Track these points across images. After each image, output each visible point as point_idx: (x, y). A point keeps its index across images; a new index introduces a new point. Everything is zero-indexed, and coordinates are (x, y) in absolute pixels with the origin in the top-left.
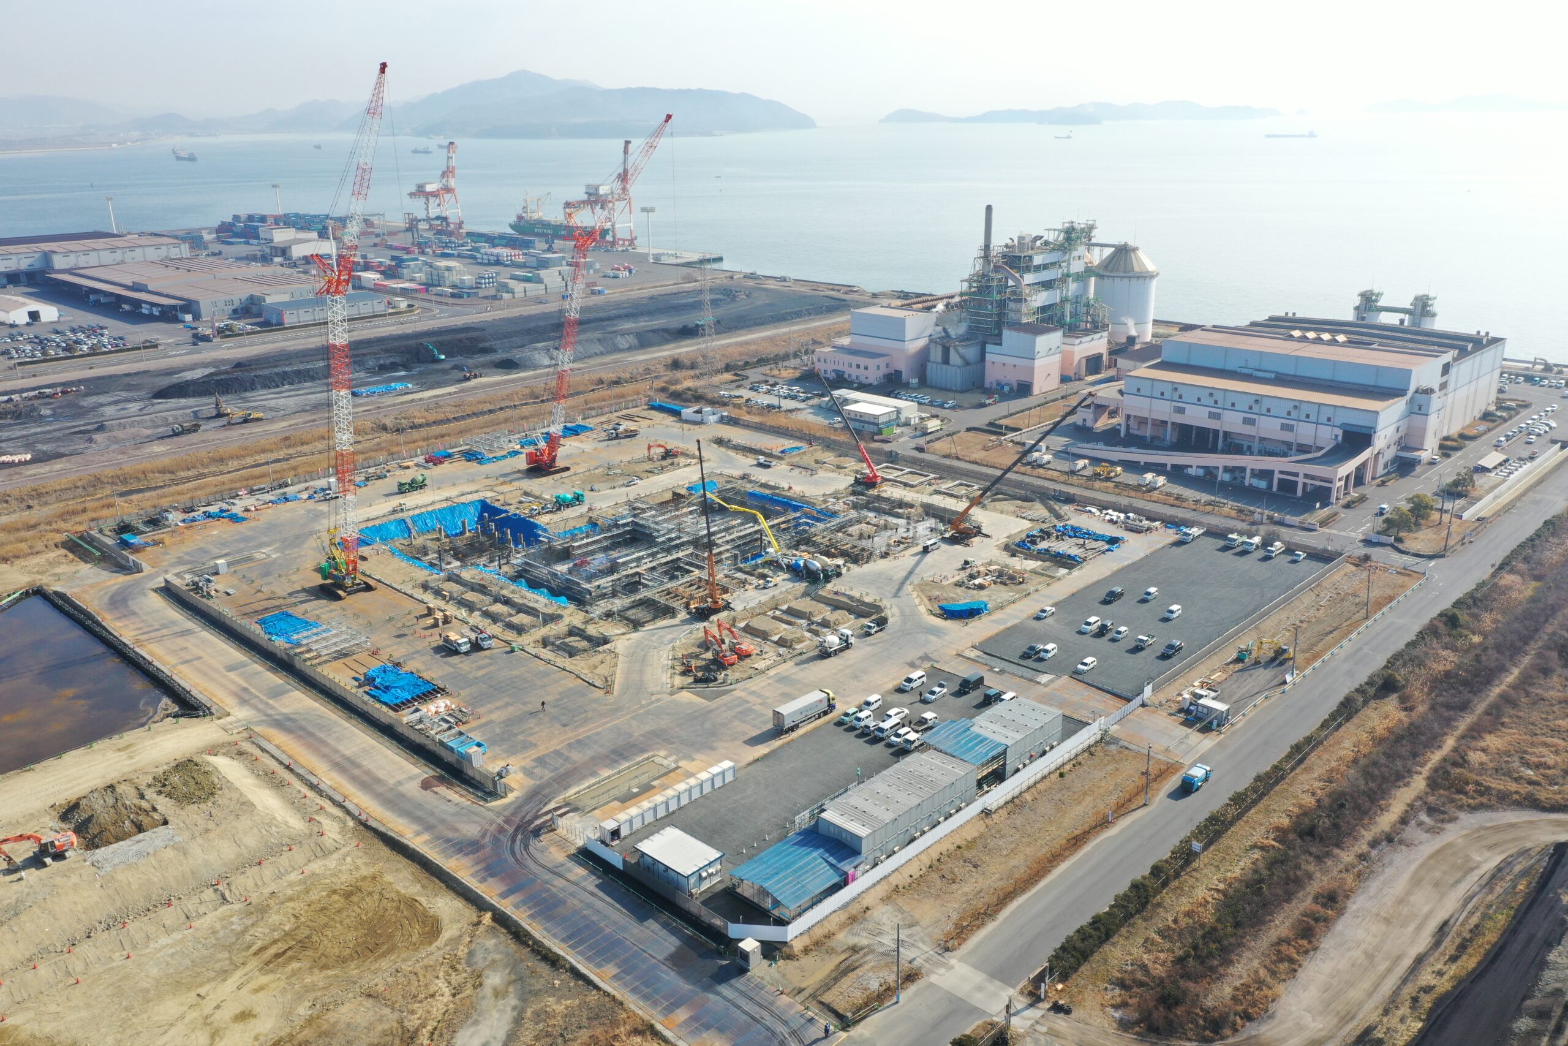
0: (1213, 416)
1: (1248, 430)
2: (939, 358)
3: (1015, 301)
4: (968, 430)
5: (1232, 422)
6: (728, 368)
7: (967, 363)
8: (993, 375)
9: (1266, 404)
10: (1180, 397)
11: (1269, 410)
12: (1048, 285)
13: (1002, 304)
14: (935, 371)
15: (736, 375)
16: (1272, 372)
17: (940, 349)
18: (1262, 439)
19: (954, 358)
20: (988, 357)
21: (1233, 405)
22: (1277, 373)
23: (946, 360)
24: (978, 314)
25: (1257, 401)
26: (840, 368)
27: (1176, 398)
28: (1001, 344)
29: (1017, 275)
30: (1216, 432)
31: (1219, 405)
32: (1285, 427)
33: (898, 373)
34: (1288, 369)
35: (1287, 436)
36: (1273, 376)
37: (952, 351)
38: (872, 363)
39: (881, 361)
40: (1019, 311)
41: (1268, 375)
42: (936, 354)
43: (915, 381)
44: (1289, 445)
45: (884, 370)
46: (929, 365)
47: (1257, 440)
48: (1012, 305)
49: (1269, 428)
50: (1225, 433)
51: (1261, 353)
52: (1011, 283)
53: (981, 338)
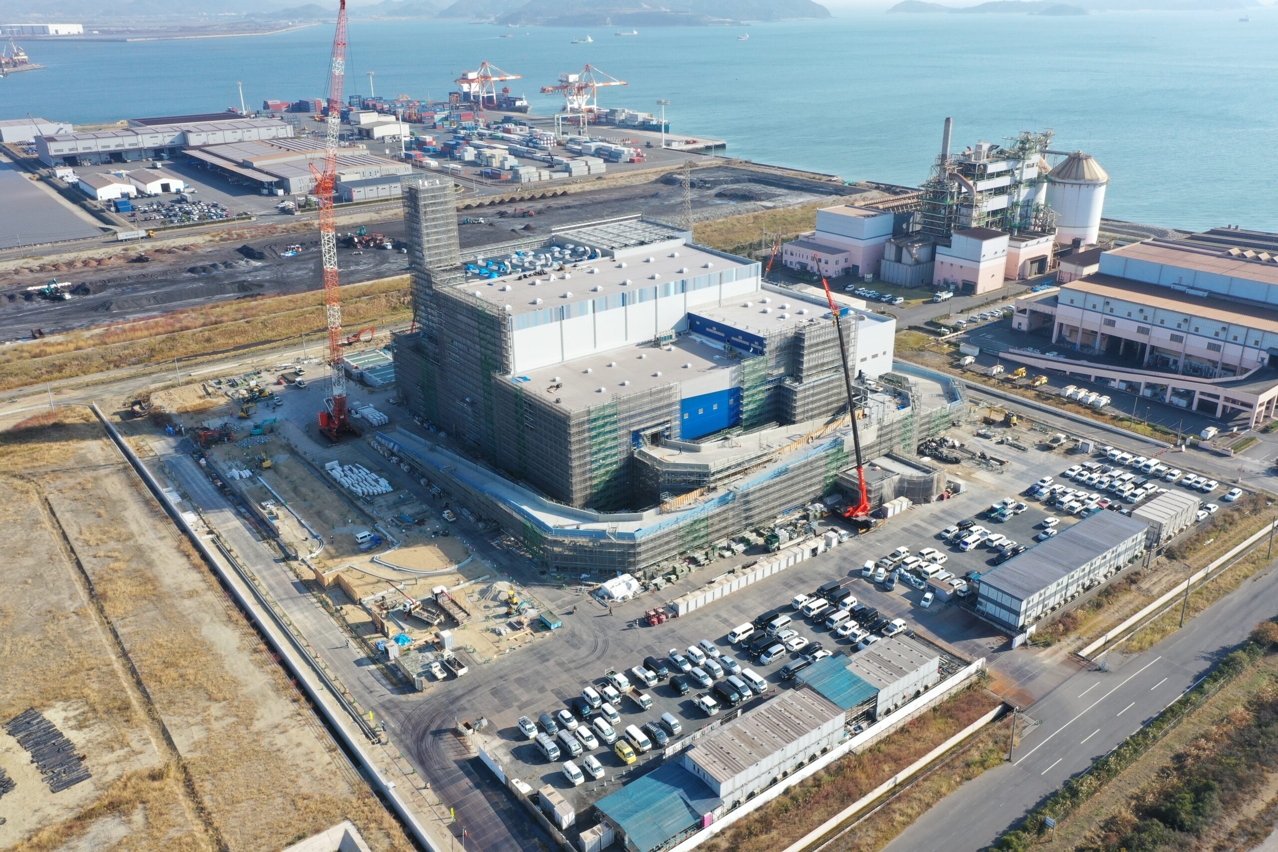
0: (1141, 330)
1: (1175, 346)
2: (892, 256)
3: (966, 206)
4: (910, 328)
5: (1160, 338)
7: (917, 263)
8: (939, 275)
9: (1195, 323)
10: (1112, 310)
11: (1197, 329)
12: (1000, 191)
13: (953, 209)
14: (889, 269)
16: (1205, 291)
17: (894, 248)
18: (1188, 356)
19: (906, 257)
21: (1162, 322)
22: (1211, 292)
23: (899, 260)
24: (932, 217)
25: (1186, 320)
26: (804, 261)
27: (1107, 311)
28: (950, 246)
29: (971, 182)
30: (1144, 346)
31: (1149, 320)
32: (1211, 347)
33: (856, 268)
34: (1222, 289)
35: (1214, 356)
36: (1206, 294)
37: (904, 251)
38: (832, 258)
40: (969, 216)
41: (1200, 293)
42: (890, 252)
43: (869, 276)
44: (1215, 363)
46: (883, 262)
47: (1183, 357)
48: (964, 211)
49: (1196, 346)
50: (1153, 348)
51: (1196, 272)
52: (964, 190)
53: (932, 240)
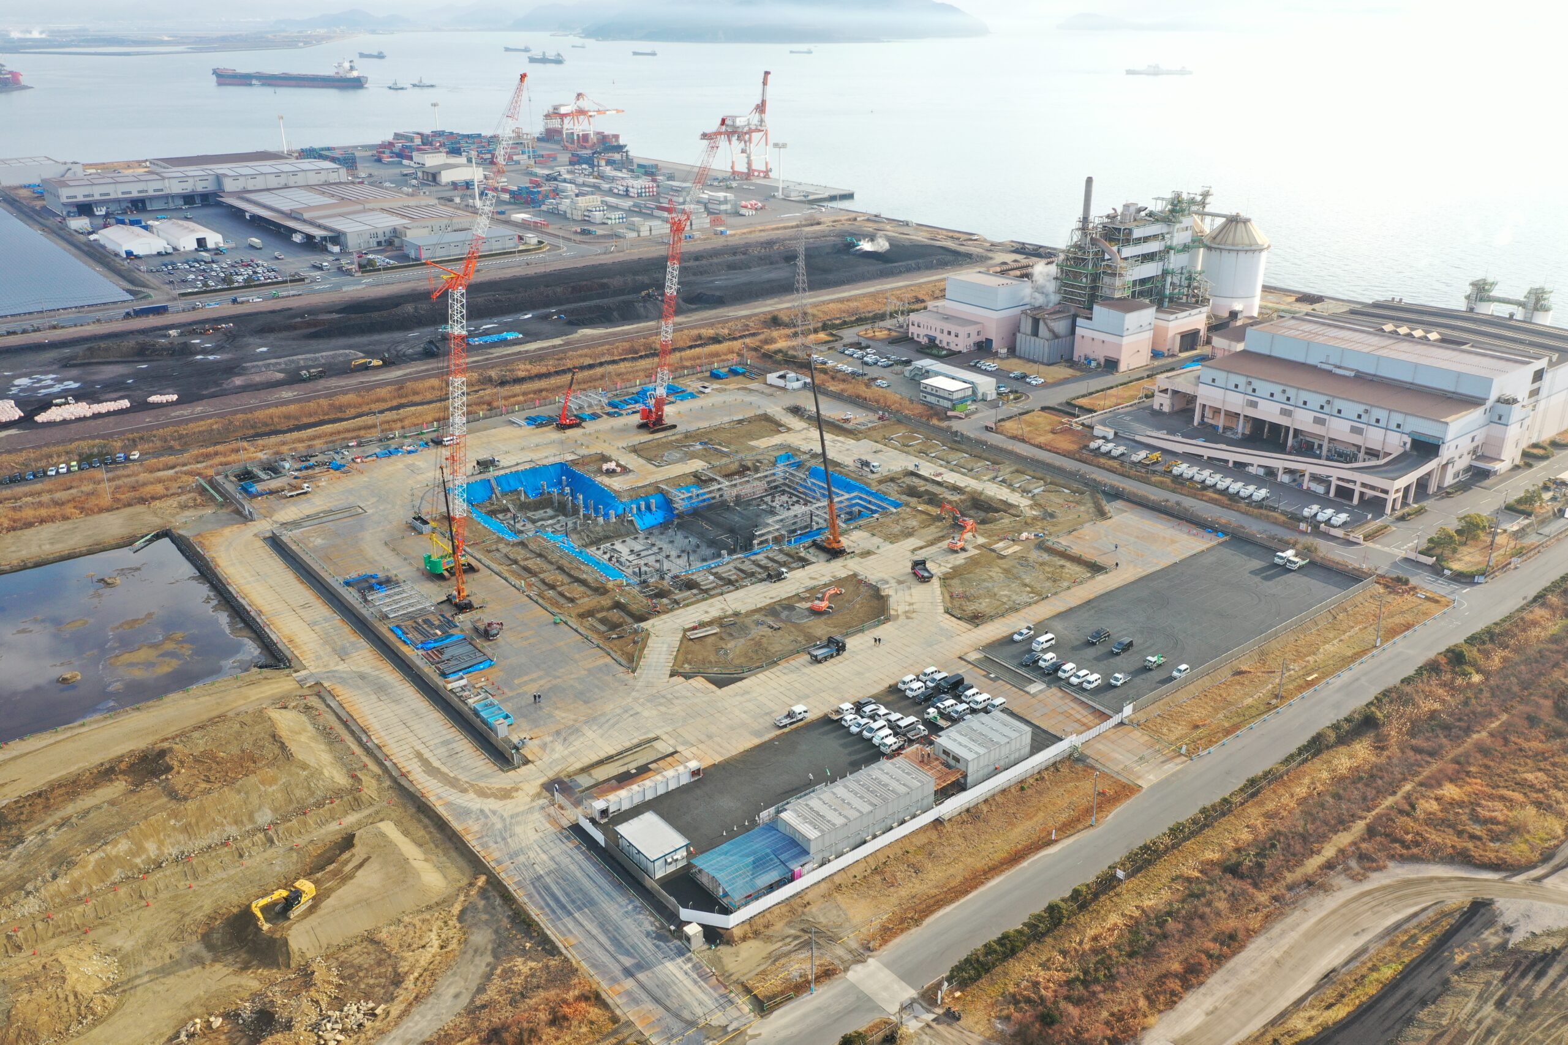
0: (1285, 413)
1: (1317, 429)
2: (1029, 330)
3: (1109, 274)
4: (1043, 409)
6: (825, 327)
7: (1056, 336)
9: (1337, 405)
10: (1254, 390)
11: (1339, 411)
12: (1148, 258)
13: (1096, 277)
14: (1024, 342)
15: (832, 335)
16: (1351, 370)
17: (1030, 321)
18: (1331, 440)
19: (1042, 330)
20: (1079, 331)
21: (1305, 403)
22: (1360, 372)
23: (1035, 333)
25: (1328, 402)
26: (932, 333)
27: (1250, 391)
28: (1091, 319)
29: (1115, 249)
30: (1287, 429)
31: (1292, 402)
32: (1355, 430)
33: (989, 341)
34: (1371, 369)
35: (1357, 440)
37: (1041, 324)
38: (963, 331)
39: (973, 330)
40: (1112, 285)
42: (1027, 326)
43: (1004, 351)
44: (1359, 447)
45: (975, 338)
46: (1019, 335)
47: (1326, 441)
48: (1106, 279)
49: (1339, 429)
50: (1296, 430)
51: (1343, 350)
52: (1107, 256)
53: (1072, 311)
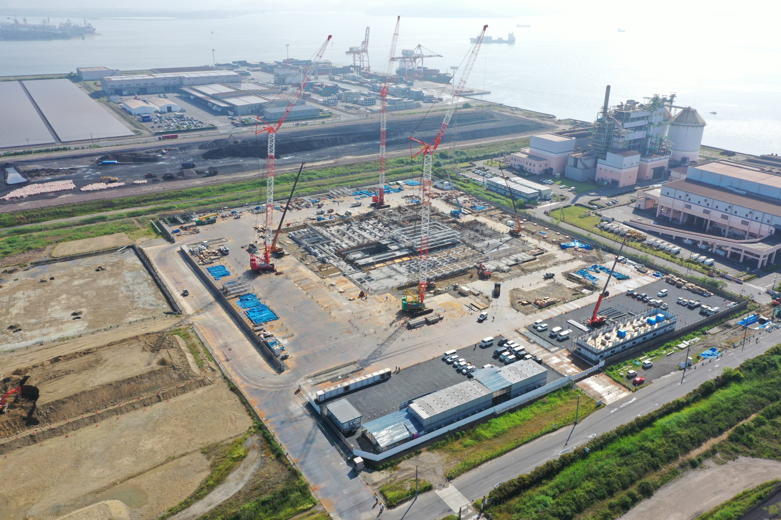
0: (705, 212)
1: (724, 222)
3: (617, 136)
4: (576, 205)
5: (715, 216)
6: (467, 159)
8: (599, 175)
9: (735, 209)
11: (736, 212)
12: (639, 128)
13: (609, 138)
14: (569, 170)
15: (470, 163)
16: (745, 191)
17: (573, 159)
18: (731, 228)
19: (580, 165)
20: (599, 165)
21: (717, 207)
22: (748, 191)
23: (575, 166)
24: (597, 142)
25: (730, 207)
26: (522, 164)
27: (687, 200)
28: (605, 159)
29: (620, 123)
30: (707, 220)
31: (710, 206)
32: (743, 223)
33: (551, 169)
34: (754, 190)
37: (579, 161)
38: (537, 163)
39: (543, 163)
40: (617, 142)
42: (571, 162)
43: (558, 175)
44: (746, 232)
45: (543, 167)
46: (567, 167)
48: (615, 139)
51: (740, 180)
52: (616, 127)
53: (596, 155)
